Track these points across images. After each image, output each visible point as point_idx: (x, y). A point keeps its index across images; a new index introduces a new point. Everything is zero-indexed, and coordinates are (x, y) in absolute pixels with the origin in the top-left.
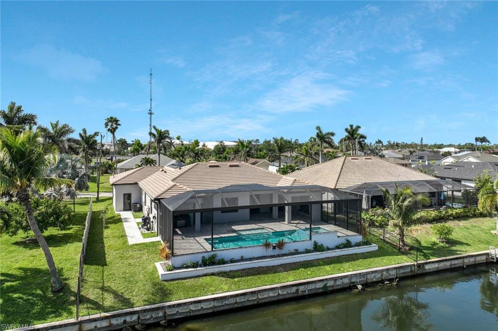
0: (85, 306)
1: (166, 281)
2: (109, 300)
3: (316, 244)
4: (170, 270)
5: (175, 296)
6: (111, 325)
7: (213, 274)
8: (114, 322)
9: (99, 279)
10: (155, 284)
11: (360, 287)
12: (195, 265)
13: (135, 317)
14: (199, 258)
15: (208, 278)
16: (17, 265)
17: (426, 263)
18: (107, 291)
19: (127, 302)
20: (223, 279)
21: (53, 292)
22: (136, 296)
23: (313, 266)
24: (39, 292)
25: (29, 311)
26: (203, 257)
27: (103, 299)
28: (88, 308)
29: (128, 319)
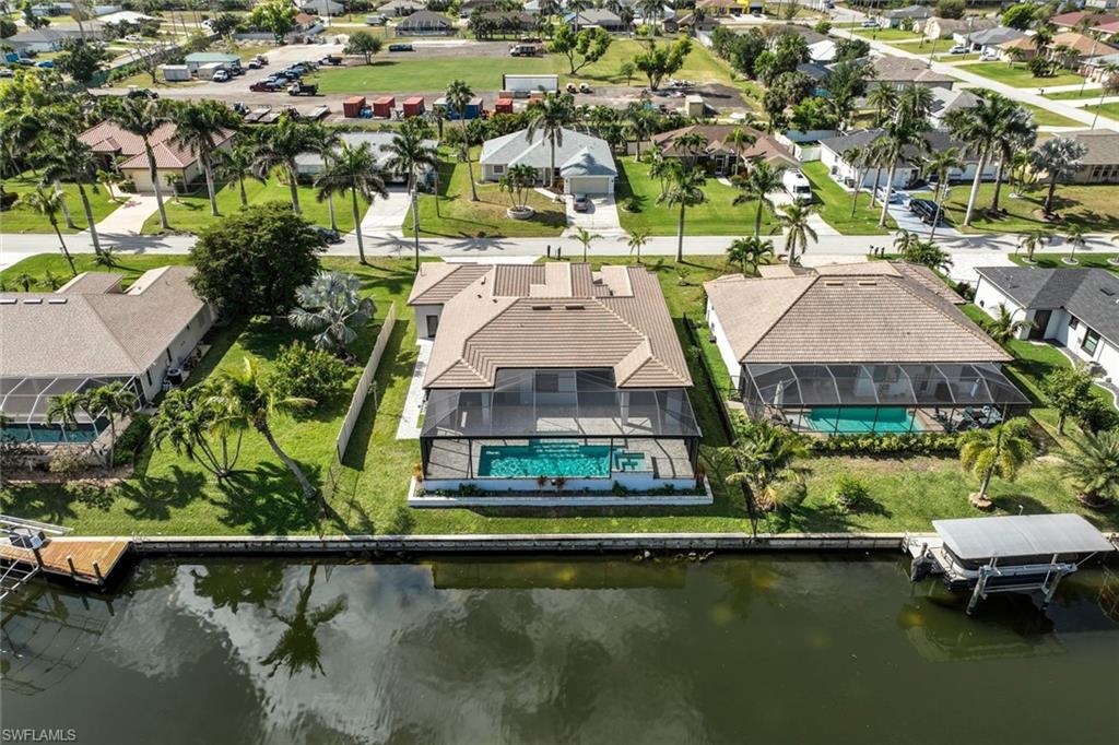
0: (331, 522)
1: (414, 507)
2: (354, 520)
3: (616, 484)
4: (422, 496)
5: (417, 529)
6: (352, 547)
7: (467, 507)
8: (354, 544)
9: (351, 488)
10: (401, 510)
11: (647, 554)
12: (449, 493)
13: (374, 544)
14: (455, 486)
15: (460, 511)
16: (259, 460)
17: (773, 539)
18: (355, 507)
19: (369, 526)
20: (477, 515)
21: (307, 499)
22: (380, 521)
23: (597, 516)
24: (295, 495)
25: (284, 519)
26: (461, 484)
27: (349, 517)
28: (333, 526)
29: (367, 544)
